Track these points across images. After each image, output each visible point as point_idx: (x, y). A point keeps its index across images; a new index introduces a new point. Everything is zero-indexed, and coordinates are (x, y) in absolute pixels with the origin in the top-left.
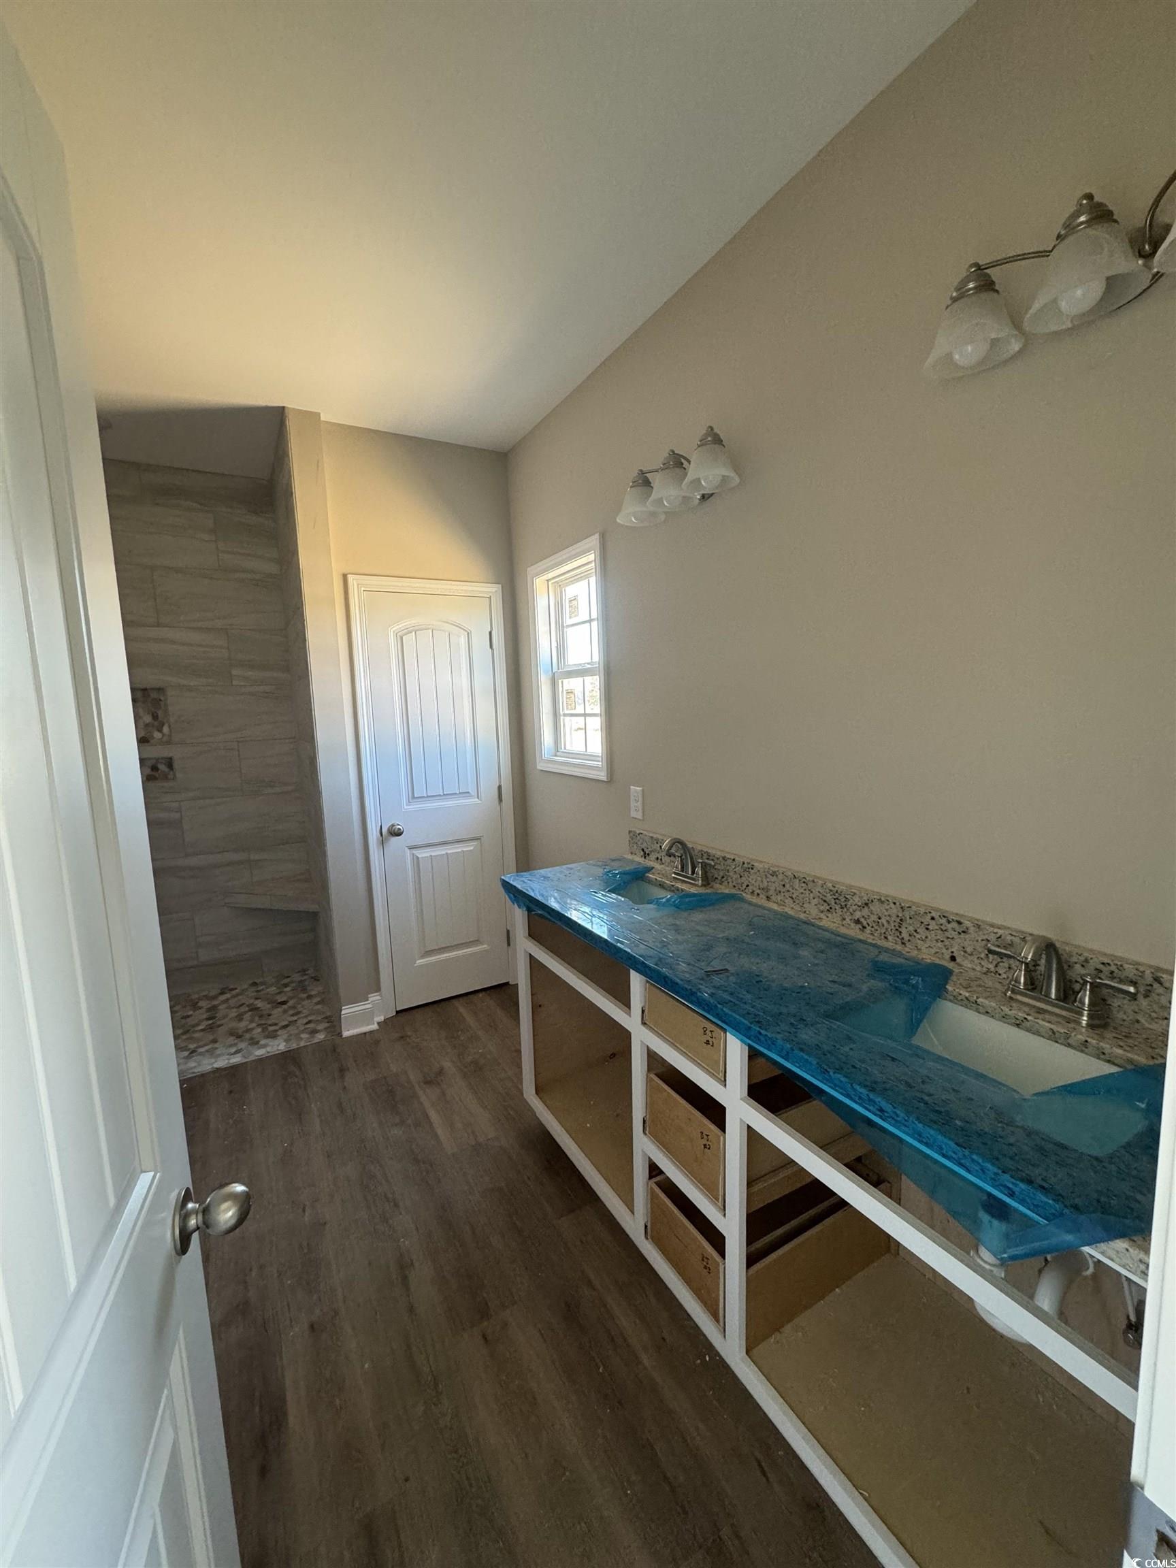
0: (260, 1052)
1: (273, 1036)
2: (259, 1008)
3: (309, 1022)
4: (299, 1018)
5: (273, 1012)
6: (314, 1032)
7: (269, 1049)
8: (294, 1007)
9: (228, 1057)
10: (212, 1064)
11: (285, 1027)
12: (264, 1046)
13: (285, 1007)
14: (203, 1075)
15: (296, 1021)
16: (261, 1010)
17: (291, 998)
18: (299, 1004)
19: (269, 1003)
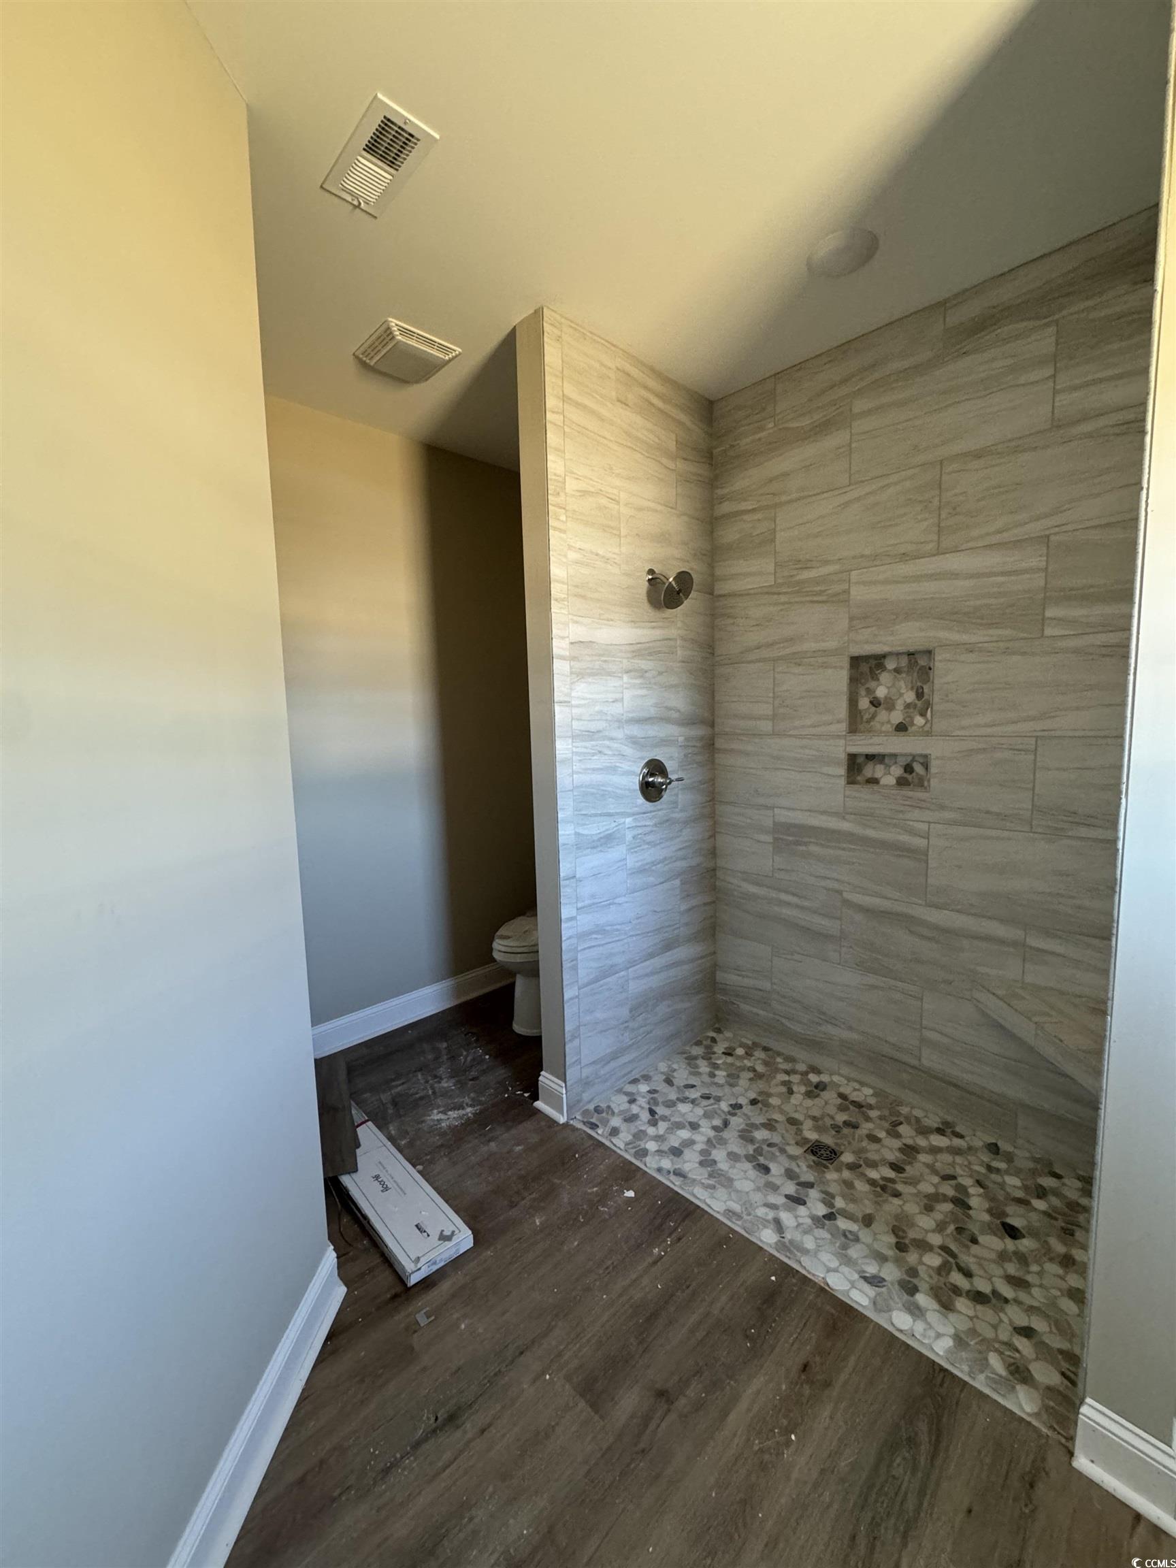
0: (901, 1321)
1: (946, 1299)
2: (970, 1208)
3: (1027, 1332)
4: (1017, 1302)
5: (981, 1239)
6: (1019, 1373)
7: (919, 1327)
8: (1022, 1259)
9: (856, 1276)
10: (829, 1270)
11: (978, 1297)
12: (916, 1311)
13: (1010, 1244)
14: (805, 1280)
15: (1006, 1301)
16: (969, 1217)
17: (1034, 1233)
18: (1038, 1262)
19: (989, 1211)
